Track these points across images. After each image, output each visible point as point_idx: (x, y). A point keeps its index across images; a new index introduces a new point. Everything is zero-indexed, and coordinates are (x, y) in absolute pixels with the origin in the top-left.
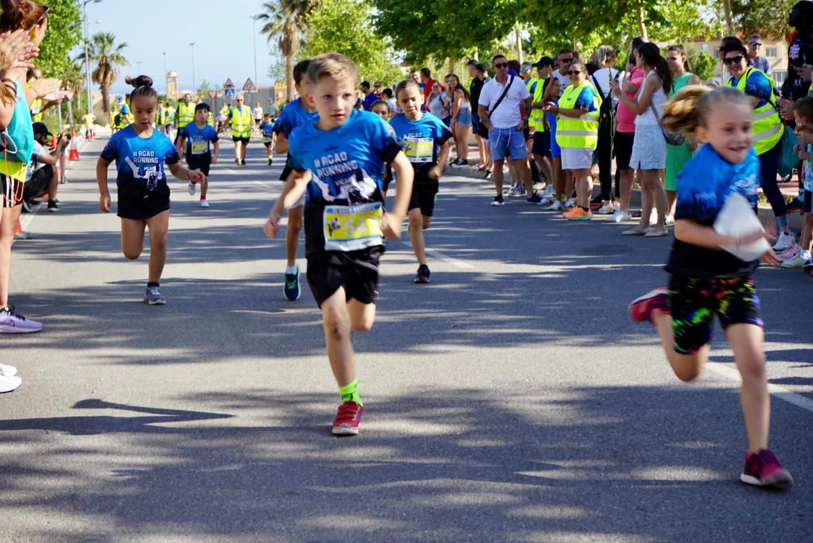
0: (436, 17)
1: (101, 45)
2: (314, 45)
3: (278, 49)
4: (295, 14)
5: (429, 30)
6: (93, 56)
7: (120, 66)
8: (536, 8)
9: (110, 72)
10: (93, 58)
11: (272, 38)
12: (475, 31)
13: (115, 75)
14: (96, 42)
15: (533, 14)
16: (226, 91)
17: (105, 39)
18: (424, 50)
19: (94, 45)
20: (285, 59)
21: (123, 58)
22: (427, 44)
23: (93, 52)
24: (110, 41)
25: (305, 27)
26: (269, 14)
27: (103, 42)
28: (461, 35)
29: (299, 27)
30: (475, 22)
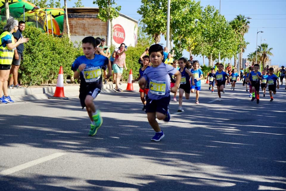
6: (260, 51)
7: (270, 56)
13: (267, 59)
19: (261, 47)
21: (271, 53)
24: (267, 46)
27: (264, 47)
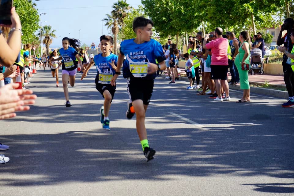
0: (172, 20)
1: (46, 30)
2: (125, 30)
3: (111, 32)
4: (117, 19)
5: (169, 25)
6: (43, 34)
7: (53, 38)
8: (212, 15)
9: (50, 40)
10: (43, 35)
11: (109, 28)
12: (187, 25)
13: (51, 41)
14: (44, 29)
15: (211, 18)
16: (92, 47)
17: (48, 28)
18: (167, 32)
19: (43, 30)
20: (114, 36)
21: (55, 35)
22: (168, 30)
23: (43, 33)
24: (50, 29)
25: (121, 23)
26: (108, 19)
27: (47, 29)
28: (182, 26)
29: (119, 24)
30: (187, 22)
